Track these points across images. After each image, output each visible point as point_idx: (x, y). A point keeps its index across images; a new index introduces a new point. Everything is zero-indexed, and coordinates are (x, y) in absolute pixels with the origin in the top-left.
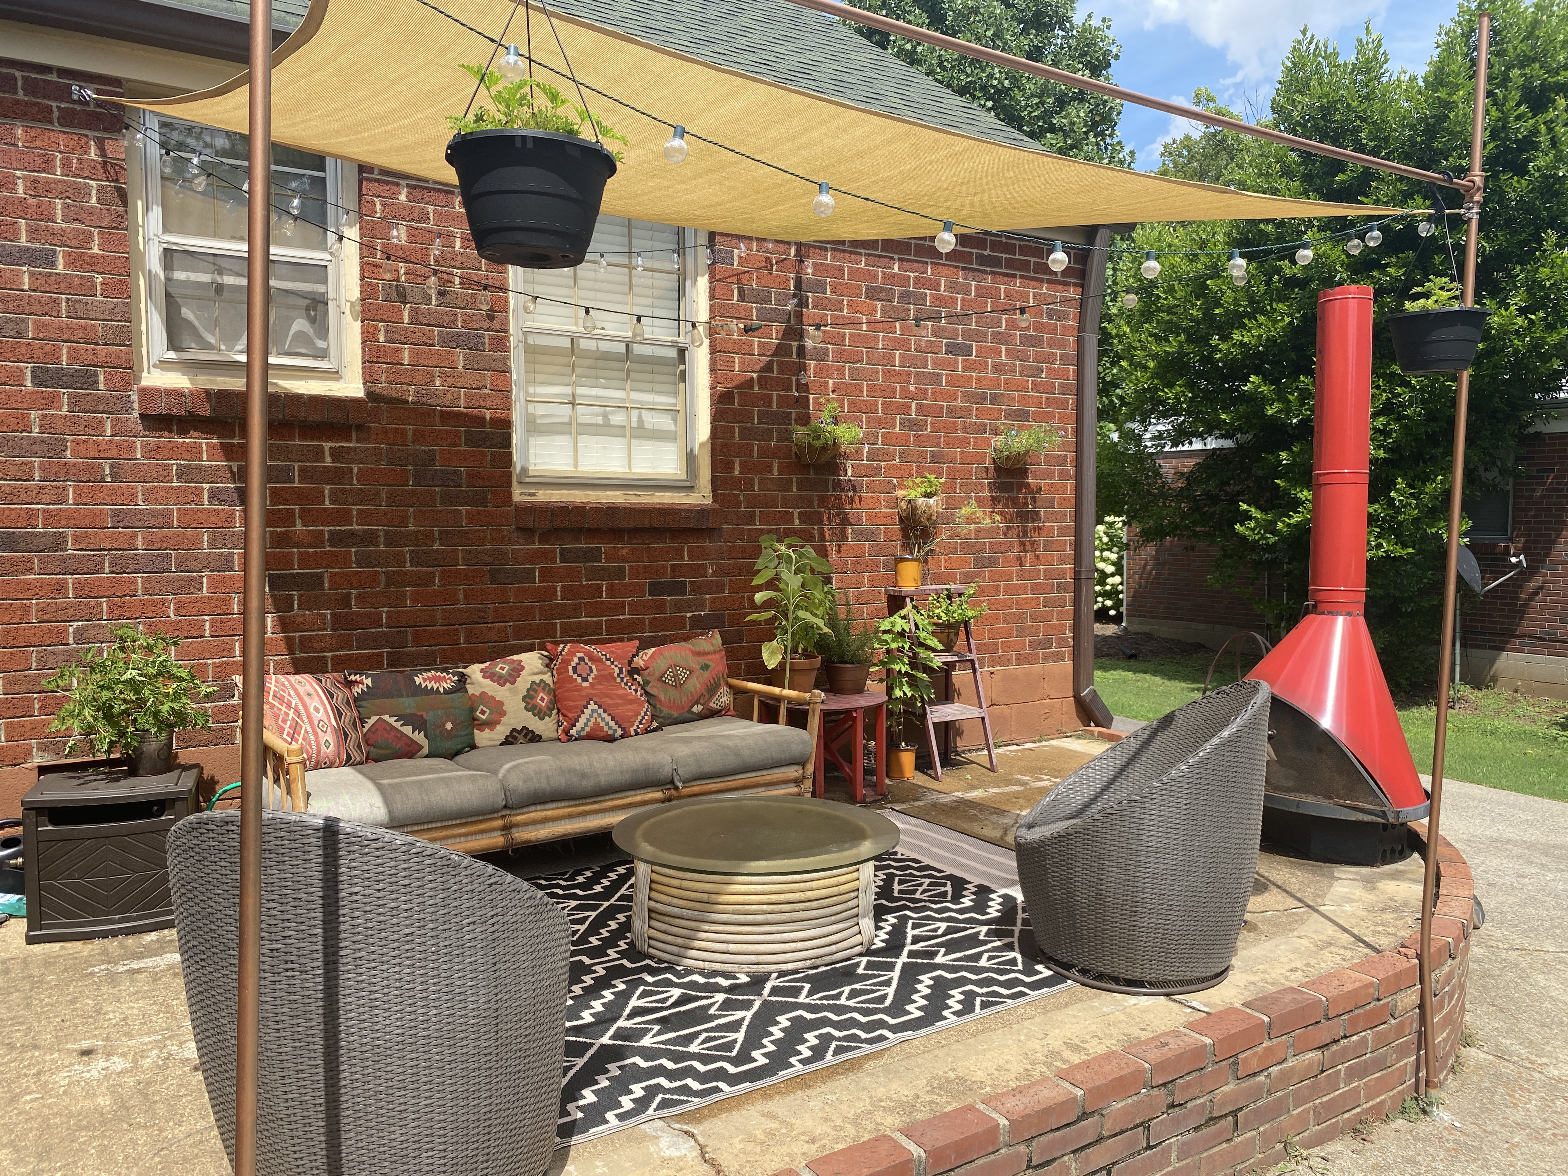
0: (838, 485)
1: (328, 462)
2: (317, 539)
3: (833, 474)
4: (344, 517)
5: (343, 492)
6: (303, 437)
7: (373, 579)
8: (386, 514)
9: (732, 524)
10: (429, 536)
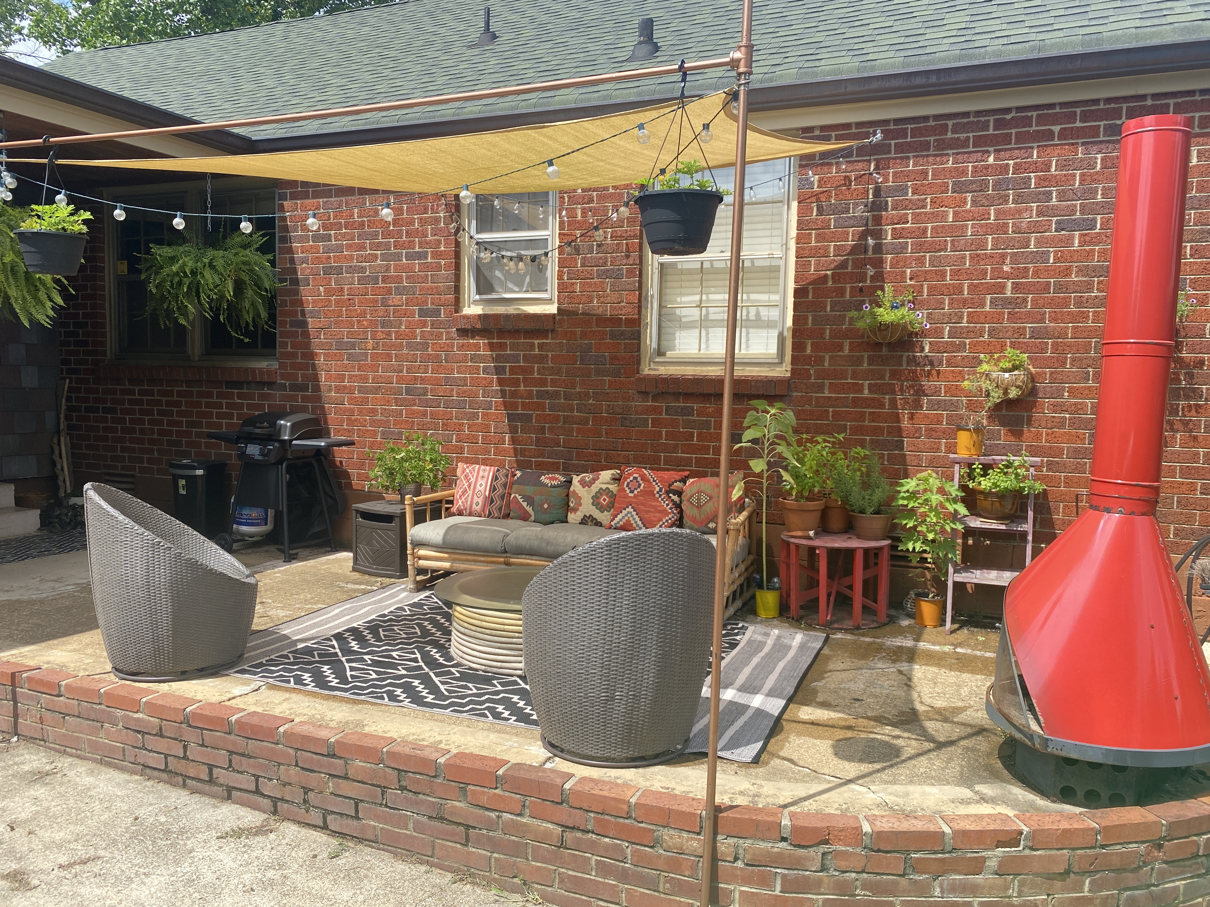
0: (913, 361)
1: (537, 352)
2: (530, 394)
3: (908, 351)
4: (543, 382)
5: (544, 368)
6: (525, 338)
7: (557, 419)
8: (564, 380)
9: (801, 392)
10: (587, 394)
